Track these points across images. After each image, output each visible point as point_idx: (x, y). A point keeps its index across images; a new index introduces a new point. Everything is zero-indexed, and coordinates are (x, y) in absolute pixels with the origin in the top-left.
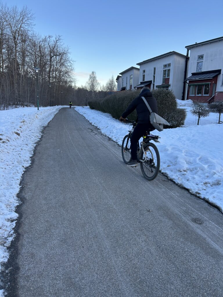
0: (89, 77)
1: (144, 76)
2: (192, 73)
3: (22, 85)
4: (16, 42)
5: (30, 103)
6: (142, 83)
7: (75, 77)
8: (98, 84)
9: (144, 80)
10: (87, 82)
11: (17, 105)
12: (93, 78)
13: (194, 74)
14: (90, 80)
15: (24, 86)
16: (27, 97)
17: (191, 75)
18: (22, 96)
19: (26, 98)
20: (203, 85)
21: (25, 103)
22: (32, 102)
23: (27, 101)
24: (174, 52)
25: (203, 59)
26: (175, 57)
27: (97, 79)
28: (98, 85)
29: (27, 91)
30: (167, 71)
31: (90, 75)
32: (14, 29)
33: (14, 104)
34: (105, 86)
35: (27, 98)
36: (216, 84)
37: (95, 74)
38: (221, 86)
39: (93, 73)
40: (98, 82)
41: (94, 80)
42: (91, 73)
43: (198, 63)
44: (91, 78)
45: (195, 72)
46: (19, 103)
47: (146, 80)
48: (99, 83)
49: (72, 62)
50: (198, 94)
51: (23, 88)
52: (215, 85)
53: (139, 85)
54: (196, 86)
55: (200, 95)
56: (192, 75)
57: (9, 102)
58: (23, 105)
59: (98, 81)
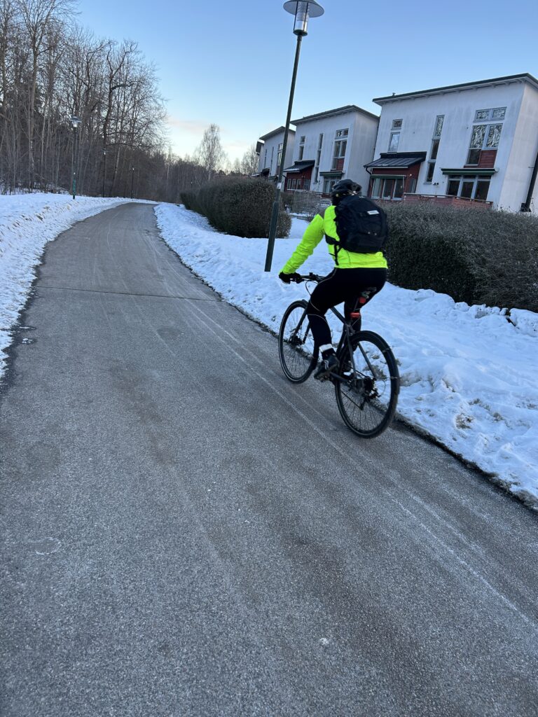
0: (202, 138)
1: (302, 148)
2: (381, 154)
3: (45, 147)
4: (37, 49)
5: (59, 185)
6: (297, 164)
7: (168, 136)
8: (223, 155)
9: (301, 158)
10: (198, 150)
11: (32, 187)
12: (212, 143)
13: (384, 156)
14: (204, 145)
15: (49, 148)
16: (55, 172)
17: (380, 157)
18: (44, 169)
19: (51, 174)
20: (395, 180)
21: (50, 186)
22: (63, 183)
23: (54, 182)
24: (354, 106)
25: (400, 129)
26: (357, 117)
27: (221, 142)
28: (223, 159)
29: (55, 160)
30: (341, 143)
31: (206, 134)
32: (34, 19)
33: (25, 185)
34: (241, 160)
35: (55, 175)
36: (417, 179)
37: (216, 130)
38: (424, 184)
39: (213, 128)
40: (223, 153)
41: (214, 145)
42: (208, 128)
43: (392, 134)
44: (206, 139)
45: (385, 151)
46: (35, 183)
47: (305, 159)
48: (226, 153)
49: (160, 102)
50: (386, 196)
51: (46, 153)
52: (415, 181)
53: (290, 168)
54: (384, 180)
55: (388, 198)
56: (382, 157)
57: (16, 179)
58: (44, 189)
59: (223, 149)
